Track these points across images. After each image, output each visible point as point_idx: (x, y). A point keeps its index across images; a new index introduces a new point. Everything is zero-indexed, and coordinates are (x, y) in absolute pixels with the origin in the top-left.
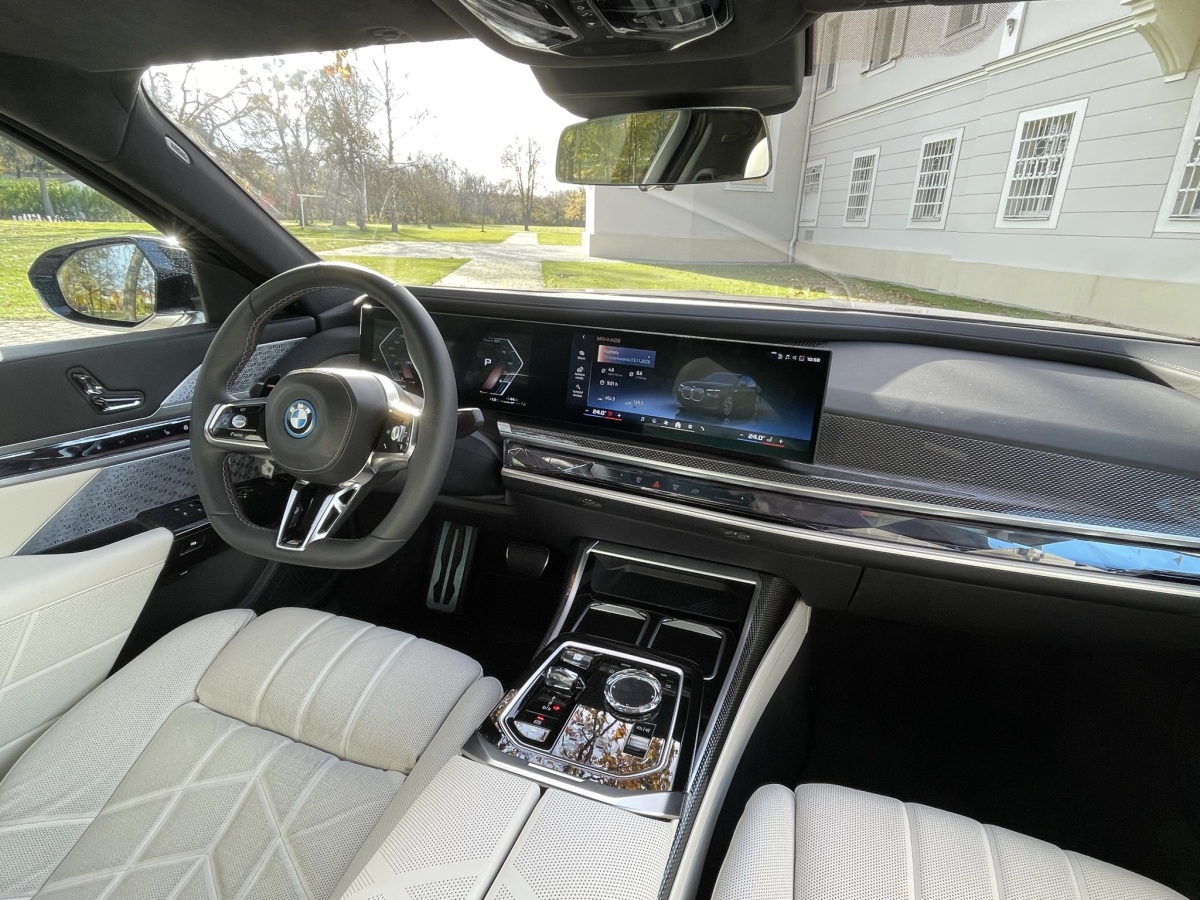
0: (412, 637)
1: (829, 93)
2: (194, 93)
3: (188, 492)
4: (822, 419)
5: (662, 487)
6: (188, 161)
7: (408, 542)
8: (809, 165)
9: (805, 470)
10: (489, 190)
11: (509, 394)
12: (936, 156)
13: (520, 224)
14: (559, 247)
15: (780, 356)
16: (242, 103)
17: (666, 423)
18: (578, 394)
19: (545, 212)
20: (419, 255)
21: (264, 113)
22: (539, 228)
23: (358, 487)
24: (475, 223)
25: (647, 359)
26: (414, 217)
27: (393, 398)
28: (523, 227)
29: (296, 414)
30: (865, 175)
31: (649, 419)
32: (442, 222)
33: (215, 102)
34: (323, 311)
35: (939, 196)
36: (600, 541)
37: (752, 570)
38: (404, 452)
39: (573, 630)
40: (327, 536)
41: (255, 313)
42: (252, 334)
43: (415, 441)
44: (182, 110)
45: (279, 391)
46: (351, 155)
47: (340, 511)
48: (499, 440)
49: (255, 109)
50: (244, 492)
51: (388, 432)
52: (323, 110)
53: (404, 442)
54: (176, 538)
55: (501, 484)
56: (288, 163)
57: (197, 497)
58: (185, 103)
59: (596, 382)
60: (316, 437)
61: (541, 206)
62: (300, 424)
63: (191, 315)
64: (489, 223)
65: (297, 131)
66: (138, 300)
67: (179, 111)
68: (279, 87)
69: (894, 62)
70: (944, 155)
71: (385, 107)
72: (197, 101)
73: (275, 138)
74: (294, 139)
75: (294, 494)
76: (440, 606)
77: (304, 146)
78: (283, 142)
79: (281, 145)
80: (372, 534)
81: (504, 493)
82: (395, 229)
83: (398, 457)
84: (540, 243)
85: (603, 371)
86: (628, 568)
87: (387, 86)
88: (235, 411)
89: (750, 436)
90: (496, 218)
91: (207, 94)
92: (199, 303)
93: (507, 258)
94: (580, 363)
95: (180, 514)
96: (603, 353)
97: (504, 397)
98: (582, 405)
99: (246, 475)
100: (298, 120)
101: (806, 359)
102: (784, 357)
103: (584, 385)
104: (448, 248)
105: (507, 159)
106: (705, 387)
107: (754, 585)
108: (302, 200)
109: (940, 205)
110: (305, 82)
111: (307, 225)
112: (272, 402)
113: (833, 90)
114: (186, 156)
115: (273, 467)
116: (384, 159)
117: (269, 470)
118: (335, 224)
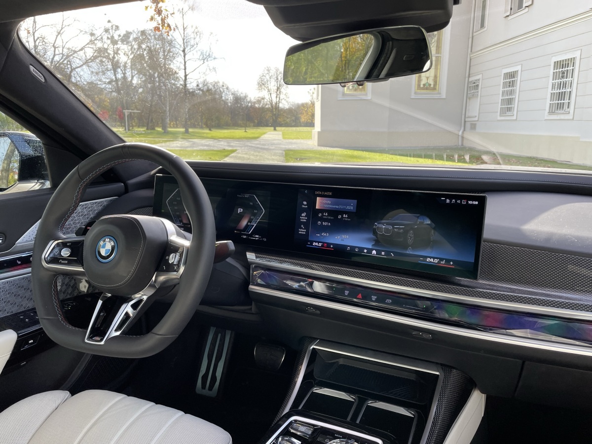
0: (181, 413)
1: (482, 31)
2: (60, 49)
3: (30, 305)
4: (482, 245)
5: (364, 298)
6: (43, 80)
7: (178, 337)
8: (471, 79)
9: (471, 284)
10: (250, 105)
11: (254, 232)
12: (564, 68)
13: (271, 126)
14: (298, 141)
15: (448, 201)
16: (90, 53)
17: (365, 251)
18: (302, 231)
19: (288, 118)
20: (202, 148)
21: (104, 60)
22: (283, 128)
23: (145, 298)
24: (241, 126)
25: (351, 205)
26: (200, 124)
27: (172, 234)
28: (272, 128)
29: (104, 247)
30: (512, 84)
31: (353, 248)
32: (219, 126)
33: (73, 54)
34: (129, 180)
35: (567, 97)
36: (321, 339)
37: (437, 363)
38: (177, 271)
39: (300, 408)
40: (121, 334)
41: (81, 178)
42: (78, 192)
43: (185, 263)
44: (53, 59)
45: (93, 231)
46: (159, 84)
47: (131, 315)
48: (247, 265)
49: (99, 57)
50: (69, 305)
51: (167, 258)
52: (141, 57)
53: (178, 265)
54: (18, 337)
55: (250, 298)
56: (118, 90)
57: (35, 309)
58: (55, 55)
59: (314, 223)
60: (117, 262)
61: (285, 115)
62: (106, 253)
63: (42, 183)
64: (249, 126)
65: (125, 70)
66: (10, 177)
67: (50, 60)
68: (114, 42)
69: (527, 8)
70: (568, 69)
71: (182, 54)
72: (62, 54)
73: (110, 74)
74: (122, 75)
75: (100, 303)
76: (206, 392)
77: (129, 79)
78: (116, 77)
79: (114, 79)
80: (152, 331)
81: (251, 305)
82: (187, 132)
83: (173, 275)
84: (284, 138)
85: (320, 215)
86: (341, 361)
87: (184, 40)
88: (64, 245)
89: (428, 260)
90: (254, 122)
91: (69, 49)
92: (47, 175)
93: (261, 148)
94: (304, 210)
95: (23, 320)
96: (320, 203)
97: (251, 235)
98: (305, 240)
99: (71, 293)
100: (126, 63)
101: (467, 202)
102: (451, 201)
103: (306, 225)
104: (222, 143)
105: (262, 84)
106: (393, 225)
107: (438, 375)
108: (126, 113)
109: (569, 103)
110: (131, 39)
111: (129, 130)
112: (88, 239)
113: (486, 29)
114: (42, 77)
115: (87, 285)
116: (181, 87)
117: (85, 287)
118: (147, 129)
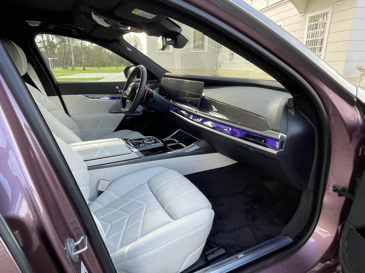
54: (125, 115)
56: (45, 47)
74: (47, 38)
77: (51, 40)
79: (42, 41)
82: (84, 69)
118: (63, 68)
